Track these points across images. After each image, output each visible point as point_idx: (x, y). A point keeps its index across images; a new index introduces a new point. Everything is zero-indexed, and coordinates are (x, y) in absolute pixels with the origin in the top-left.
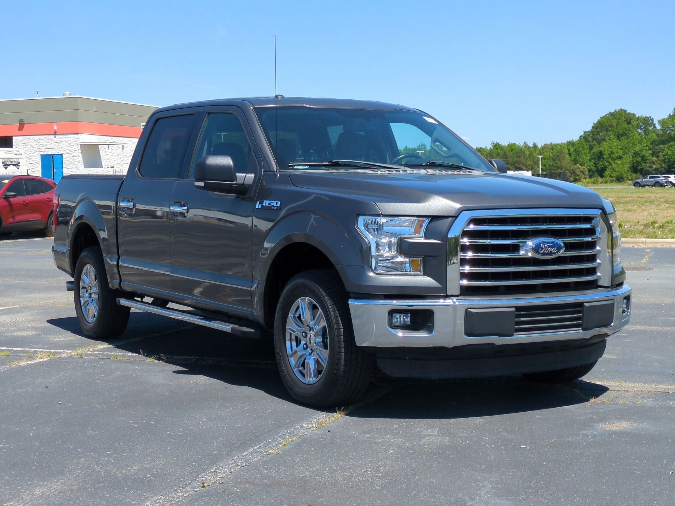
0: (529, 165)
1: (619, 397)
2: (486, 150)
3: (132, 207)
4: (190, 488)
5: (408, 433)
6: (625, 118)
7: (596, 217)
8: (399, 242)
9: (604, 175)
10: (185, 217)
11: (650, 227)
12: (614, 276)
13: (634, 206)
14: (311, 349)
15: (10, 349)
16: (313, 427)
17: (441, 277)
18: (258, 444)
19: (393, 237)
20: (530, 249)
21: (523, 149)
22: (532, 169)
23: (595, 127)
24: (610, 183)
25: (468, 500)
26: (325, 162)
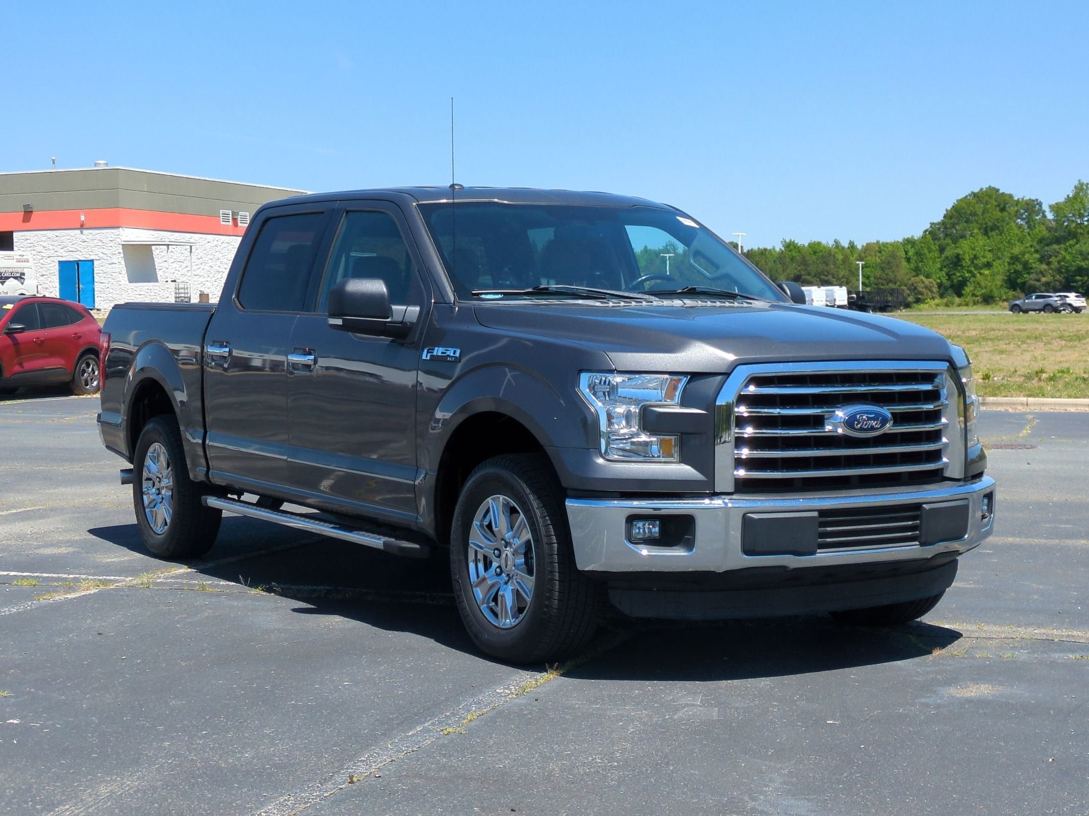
0: (843, 277)
1: (976, 648)
2: (774, 253)
3: (226, 355)
4: (332, 784)
5: (656, 702)
6: (996, 201)
7: (941, 374)
8: (642, 411)
9: (963, 292)
10: (311, 371)
11: (1033, 379)
12: (968, 463)
13: (1009, 344)
14: (508, 575)
15: (36, 574)
16: (512, 693)
17: (705, 464)
18: (430, 720)
19: (633, 405)
20: (840, 422)
21: (833, 251)
22: (847, 283)
23: (949, 216)
24: (972, 306)
25: (749, 800)
26: (528, 288)
